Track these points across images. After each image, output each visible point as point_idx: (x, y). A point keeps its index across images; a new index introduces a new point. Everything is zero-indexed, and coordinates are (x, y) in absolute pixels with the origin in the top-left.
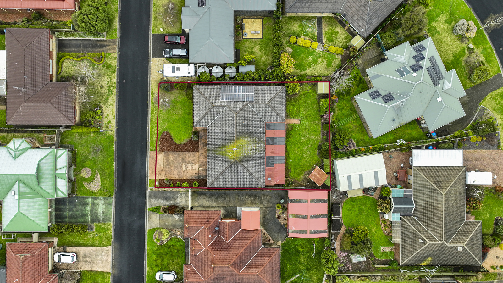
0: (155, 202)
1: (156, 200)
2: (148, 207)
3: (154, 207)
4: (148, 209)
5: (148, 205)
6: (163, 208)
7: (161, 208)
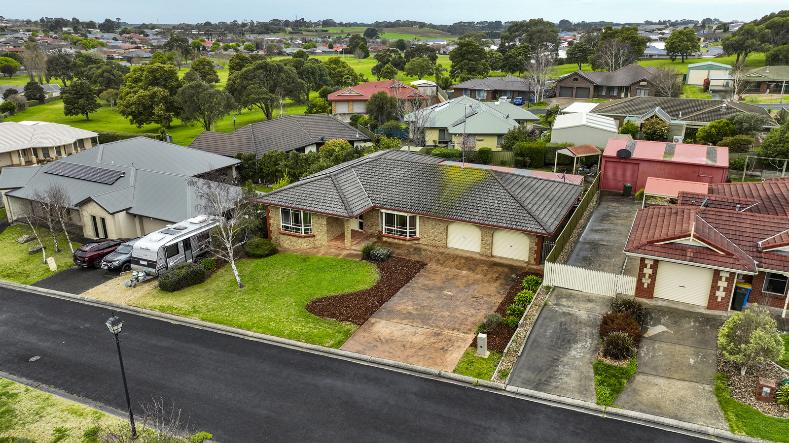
0: (568, 375)
1: (561, 368)
2: (592, 405)
3: (593, 384)
4: (603, 408)
5: (581, 403)
6: (605, 356)
7: (608, 361)
